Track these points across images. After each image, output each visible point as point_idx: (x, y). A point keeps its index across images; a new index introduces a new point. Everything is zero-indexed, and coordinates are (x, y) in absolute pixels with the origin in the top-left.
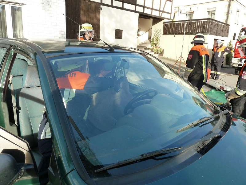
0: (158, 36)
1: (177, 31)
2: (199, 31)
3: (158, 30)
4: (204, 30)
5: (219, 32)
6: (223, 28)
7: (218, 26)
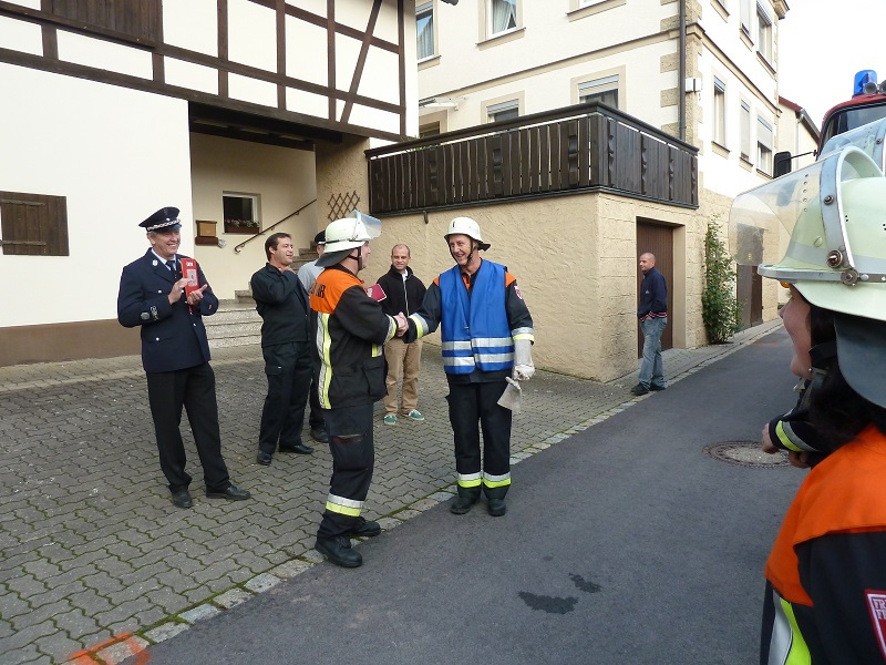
1: (436, 190)
2: (545, 180)
3: (343, 196)
4: (574, 173)
5: (654, 181)
6: (671, 161)
7: (643, 150)
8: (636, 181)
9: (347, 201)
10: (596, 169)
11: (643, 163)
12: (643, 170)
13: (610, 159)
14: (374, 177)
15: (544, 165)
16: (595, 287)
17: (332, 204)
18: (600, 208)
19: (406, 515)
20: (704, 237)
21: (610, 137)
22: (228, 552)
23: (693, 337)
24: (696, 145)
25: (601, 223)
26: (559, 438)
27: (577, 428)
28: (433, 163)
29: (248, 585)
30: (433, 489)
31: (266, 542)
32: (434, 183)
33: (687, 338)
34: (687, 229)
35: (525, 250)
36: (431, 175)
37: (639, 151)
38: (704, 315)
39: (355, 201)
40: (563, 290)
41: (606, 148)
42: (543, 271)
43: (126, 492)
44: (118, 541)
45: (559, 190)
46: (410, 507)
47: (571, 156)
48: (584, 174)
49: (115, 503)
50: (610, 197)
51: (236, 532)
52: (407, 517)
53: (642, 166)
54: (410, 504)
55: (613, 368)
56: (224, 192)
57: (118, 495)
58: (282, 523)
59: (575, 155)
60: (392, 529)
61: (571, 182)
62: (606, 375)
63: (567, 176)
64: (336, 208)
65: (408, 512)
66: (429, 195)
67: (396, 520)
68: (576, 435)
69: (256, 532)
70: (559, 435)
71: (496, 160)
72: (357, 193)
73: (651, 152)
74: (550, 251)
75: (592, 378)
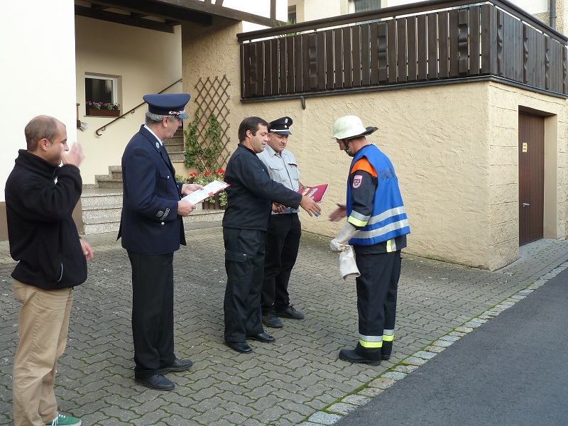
0: (216, 113)
1: (315, 76)
2: (433, 68)
3: (212, 80)
4: (464, 61)
5: (533, 71)
6: (547, 50)
7: (525, 39)
8: (519, 71)
9: (216, 85)
10: (486, 58)
11: (525, 52)
12: (525, 60)
13: (499, 48)
14: (247, 61)
15: (432, 53)
16: (483, 175)
17: (200, 87)
18: (490, 97)
21: (499, 26)
24: (565, 34)
25: (490, 111)
28: (313, 48)
32: (313, 68)
33: (558, 229)
34: (559, 118)
35: (410, 137)
36: (310, 60)
37: (521, 41)
39: (224, 84)
41: (495, 38)
43: (85, 372)
44: (107, 417)
45: (447, 78)
46: (369, 385)
47: (460, 44)
48: (475, 62)
49: (80, 382)
50: (498, 85)
51: (217, 409)
52: (372, 395)
53: (524, 55)
54: (368, 383)
55: (499, 256)
56: (87, 73)
57: (79, 374)
58: (256, 400)
59: (465, 43)
60: (366, 405)
61: (461, 71)
62: (494, 262)
63: (456, 64)
64: (204, 93)
65: (370, 389)
66: (307, 80)
67: (363, 397)
68: (492, 320)
69: (236, 409)
70: (475, 320)
71: (381, 47)
72: (228, 78)
73: (531, 42)
74: (436, 139)
75: (480, 267)
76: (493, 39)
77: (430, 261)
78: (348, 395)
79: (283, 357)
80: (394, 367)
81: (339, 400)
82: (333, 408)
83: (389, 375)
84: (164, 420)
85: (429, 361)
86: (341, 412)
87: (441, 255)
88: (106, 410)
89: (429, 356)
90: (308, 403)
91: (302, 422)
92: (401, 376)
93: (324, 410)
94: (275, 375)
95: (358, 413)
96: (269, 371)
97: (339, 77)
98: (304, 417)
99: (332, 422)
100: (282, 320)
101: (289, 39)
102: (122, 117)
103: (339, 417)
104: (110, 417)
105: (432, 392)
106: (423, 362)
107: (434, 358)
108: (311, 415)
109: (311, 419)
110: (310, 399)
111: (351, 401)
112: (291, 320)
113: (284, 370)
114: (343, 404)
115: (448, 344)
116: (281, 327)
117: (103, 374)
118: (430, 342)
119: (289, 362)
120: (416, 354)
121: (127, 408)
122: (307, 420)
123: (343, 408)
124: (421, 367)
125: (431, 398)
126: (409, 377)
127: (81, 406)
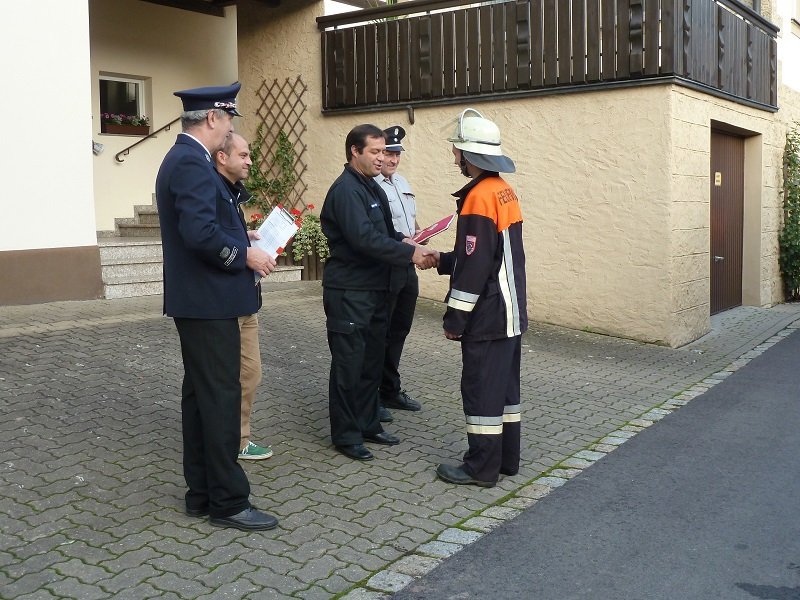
0: (287, 129)
1: (427, 77)
2: (594, 67)
3: (281, 82)
4: (637, 56)
5: (731, 71)
6: (749, 43)
7: (720, 27)
8: (712, 72)
9: (287, 90)
10: (668, 51)
11: (720, 45)
12: (720, 56)
13: (686, 38)
14: (331, 57)
15: (593, 45)
16: (663, 215)
17: (263, 94)
18: (673, 108)
19: (519, 504)
20: (781, 151)
21: (686, 8)
22: (319, 548)
23: (768, 290)
24: (774, 22)
25: (673, 126)
26: (659, 414)
27: (674, 401)
28: (425, 37)
29: (371, 583)
30: (535, 475)
31: (359, 536)
32: (425, 65)
33: (762, 292)
34: (764, 139)
35: (562, 163)
36: (420, 55)
37: (715, 28)
38: (781, 261)
39: (299, 89)
40: (617, 220)
41: (681, 24)
42: (587, 193)
43: (123, 480)
44: (160, 538)
45: (613, 80)
46: (517, 494)
47: (633, 32)
48: (651, 58)
49: (118, 493)
50: (684, 91)
51: (312, 525)
52: (522, 506)
53: (719, 50)
54: (515, 491)
55: (684, 328)
56: (101, 73)
57: (115, 483)
58: (364, 515)
59: (639, 31)
60: (515, 519)
61: (633, 69)
62: (678, 336)
63: (626, 60)
64: (269, 102)
65: (519, 500)
66: (417, 83)
67: (511, 509)
68: (679, 410)
69: (337, 525)
70: (655, 410)
71: (521, 36)
72: (303, 79)
73: (729, 31)
74: (599, 165)
75: (658, 342)
76: (678, 26)
77: (588, 335)
78: (490, 506)
79: (396, 459)
80: (550, 471)
81: (478, 514)
82: (470, 523)
83: (543, 481)
84: (239, 540)
85: (597, 464)
86: (481, 528)
87: (604, 326)
88: (158, 529)
89: (596, 457)
90: (435, 518)
91: (429, 541)
92: (560, 482)
93: (458, 526)
94: (388, 482)
95: (505, 529)
96: (379, 477)
97: (461, 79)
98: (432, 536)
99: (470, 541)
100: (391, 411)
101: (392, 25)
102: (152, 135)
103: (479, 535)
104: (164, 537)
105: (604, 501)
106: (589, 464)
107: (603, 459)
108: (441, 532)
109: (440, 537)
110: (437, 513)
111: (493, 514)
112: (402, 411)
113: (398, 476)
114: (483, 519)
115: (621, 441)
116: (390, 421)
117: (148, 482)
118: (595, 440)
119: (405, 465)
120: (578, 455)
121: (187, 525)
122: (435, 538)
123: (484, 523)
124: (586, 470)
125: (602, 509)
126: (570, 483)
127: (122, 524)
